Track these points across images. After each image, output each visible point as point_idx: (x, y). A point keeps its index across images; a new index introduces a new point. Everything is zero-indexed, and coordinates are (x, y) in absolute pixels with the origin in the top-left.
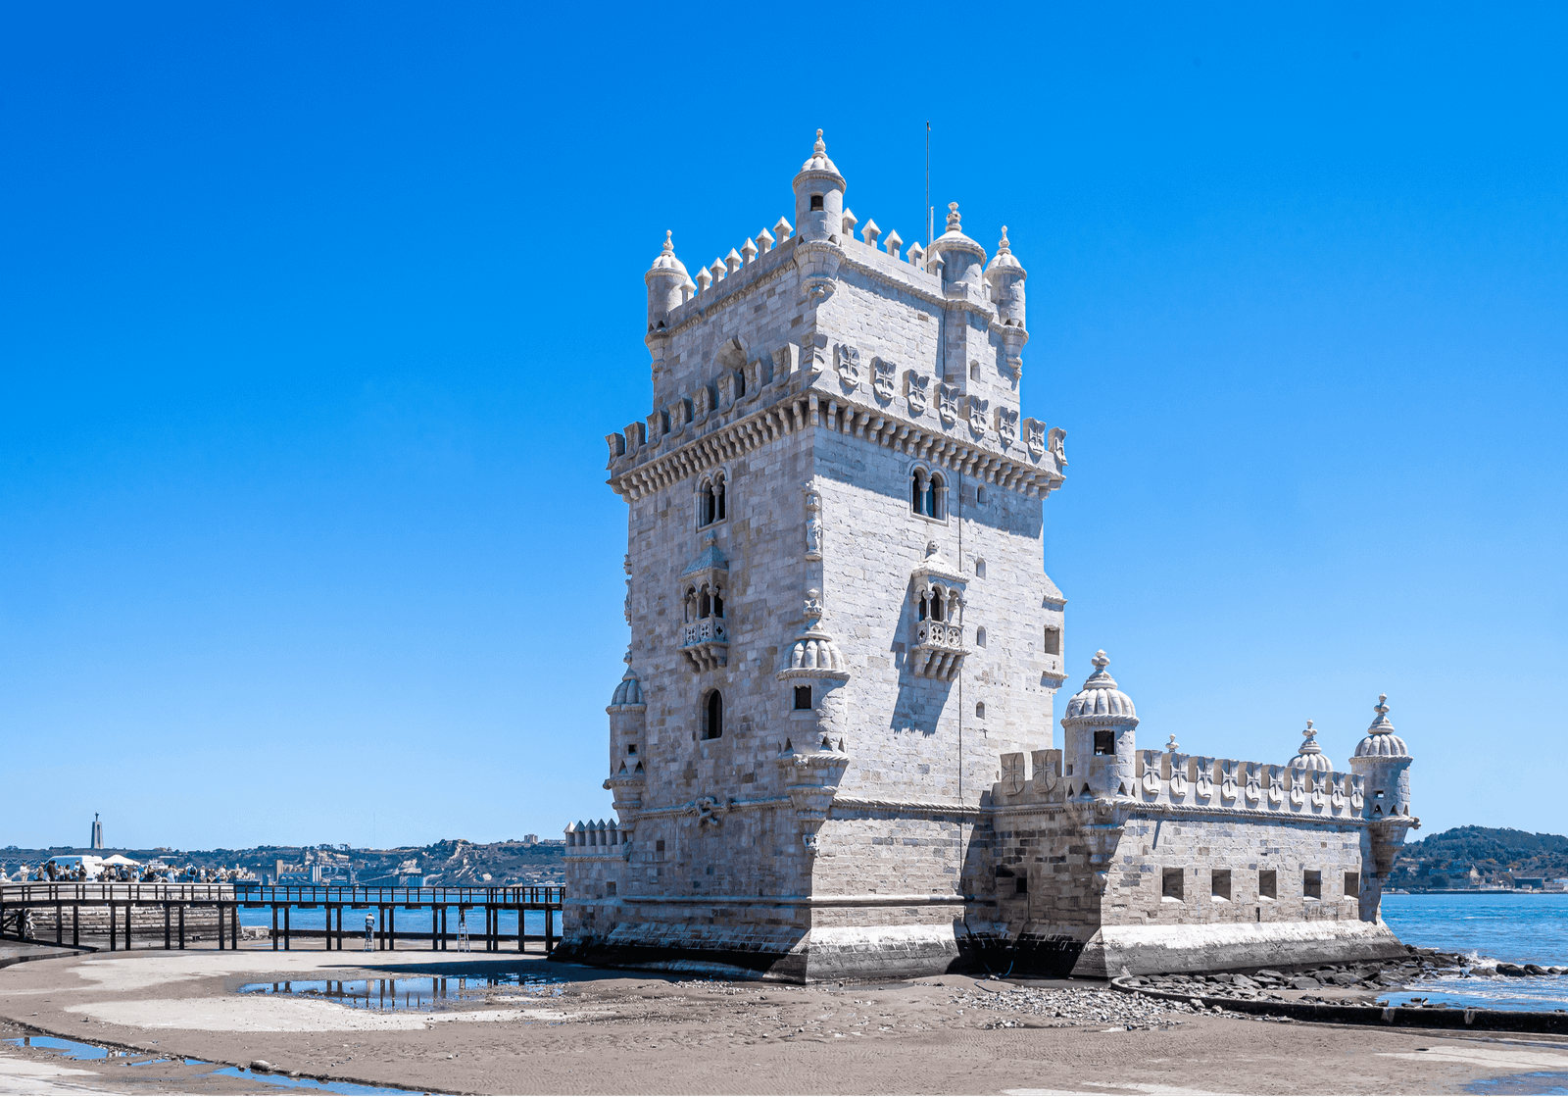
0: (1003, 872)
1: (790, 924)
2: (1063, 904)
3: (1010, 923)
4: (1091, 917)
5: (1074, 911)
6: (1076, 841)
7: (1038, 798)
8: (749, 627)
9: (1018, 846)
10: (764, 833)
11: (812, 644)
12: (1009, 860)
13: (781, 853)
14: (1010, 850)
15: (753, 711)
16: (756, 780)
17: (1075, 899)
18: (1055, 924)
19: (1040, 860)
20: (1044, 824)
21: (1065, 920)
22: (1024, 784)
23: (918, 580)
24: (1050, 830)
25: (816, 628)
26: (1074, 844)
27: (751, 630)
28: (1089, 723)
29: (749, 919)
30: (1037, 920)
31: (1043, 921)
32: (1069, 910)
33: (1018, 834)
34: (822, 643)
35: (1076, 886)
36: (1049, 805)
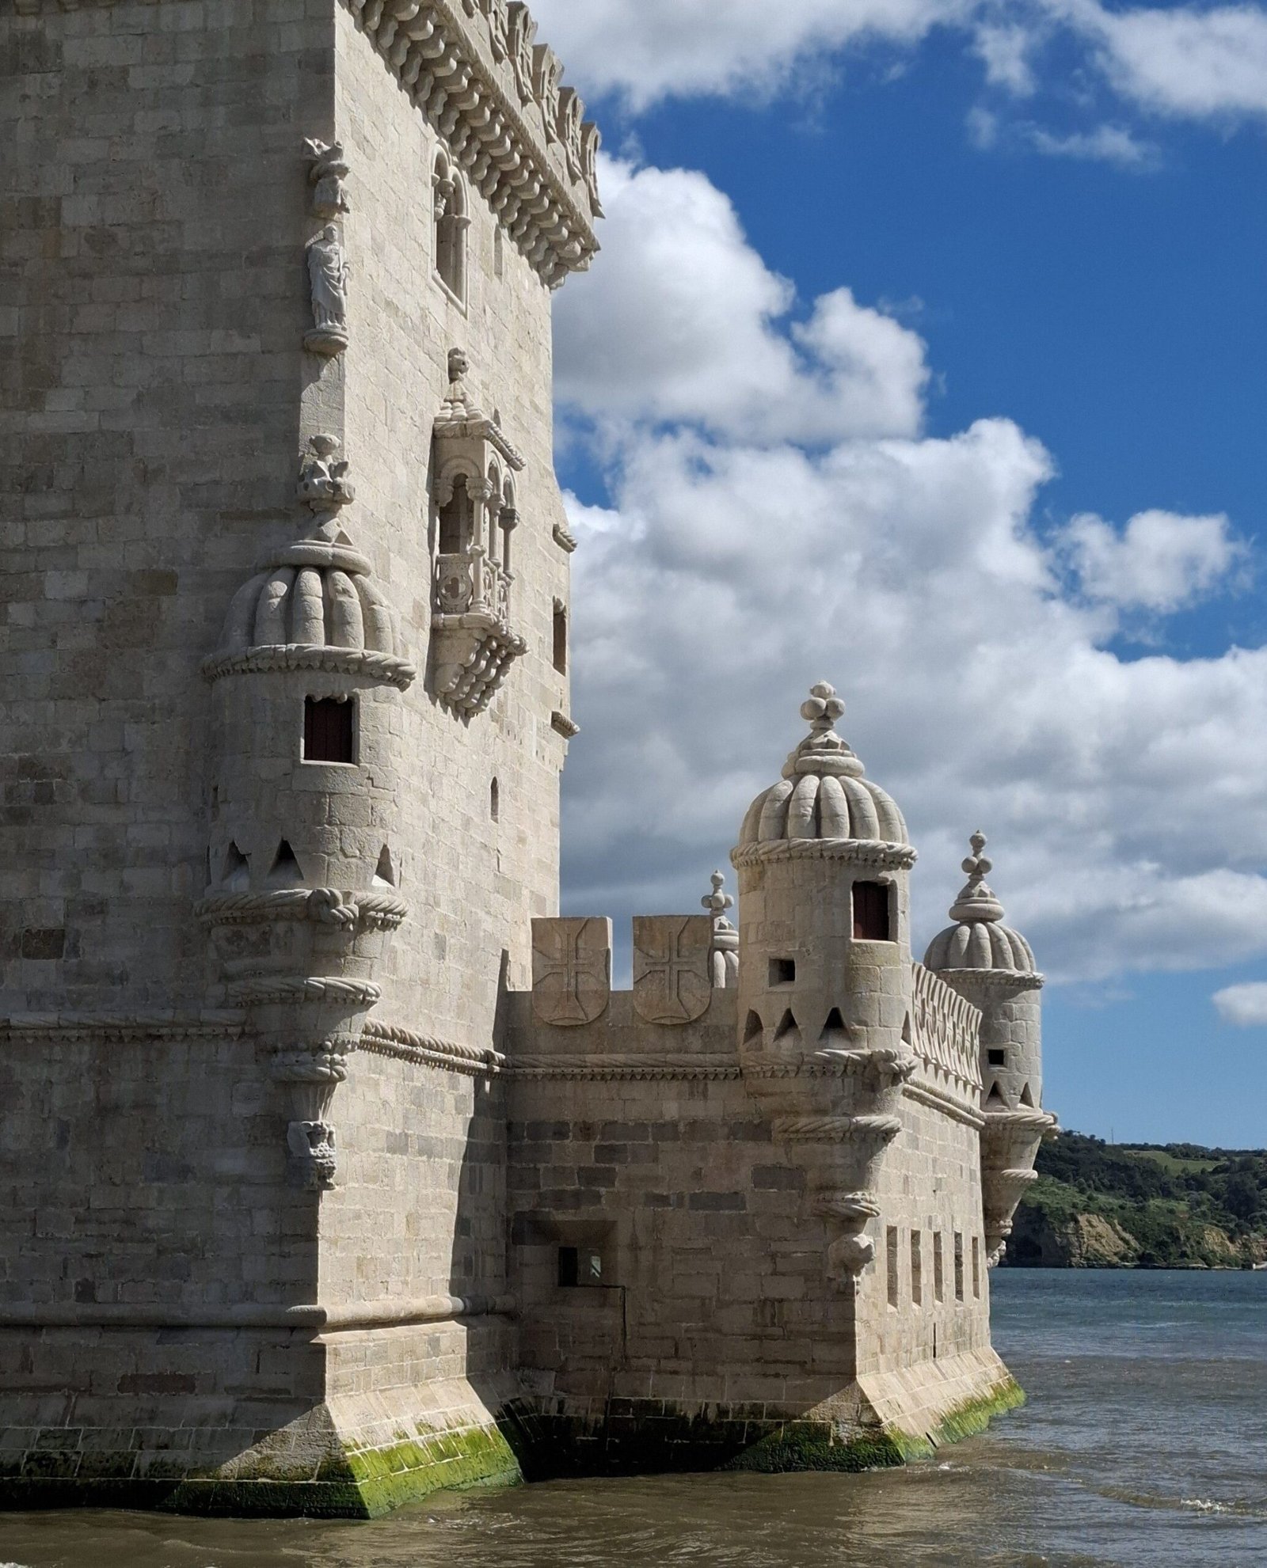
0: (541, 1230)
1: (229, 1390)
2: (739, 1319)
3: (562, 1371)
4: (823, 1353)
5: (772, 1338)
6: (770, 1154)
7: (653, 1037)
8: (54, 504)
9: (589, 1161)
10: (106, 1110)
11: (312, 580)
12: (560, 1199)
13: (185, 1172)
14: (560, 1173)
15: (64, 747)
16: (75, 951)
17: (769, 1306)
18: (712, 1373)
19: (663, 1200)
20: (672, 1106)
21: (744, 1362)
22: (609, 998)
23: (452, 447)
24: (693, 1124)
25: (322, 537)
26: (768, 1162)
27: (65, 515)
28: (844, 857)
29: (39, 1375)
30: (652, 1363)
31: (671, 1365)
32: (754, 1337)
33: (586, 1130)
34: (341, 577)
35: (775, 1273)
36: (688, 1057)
